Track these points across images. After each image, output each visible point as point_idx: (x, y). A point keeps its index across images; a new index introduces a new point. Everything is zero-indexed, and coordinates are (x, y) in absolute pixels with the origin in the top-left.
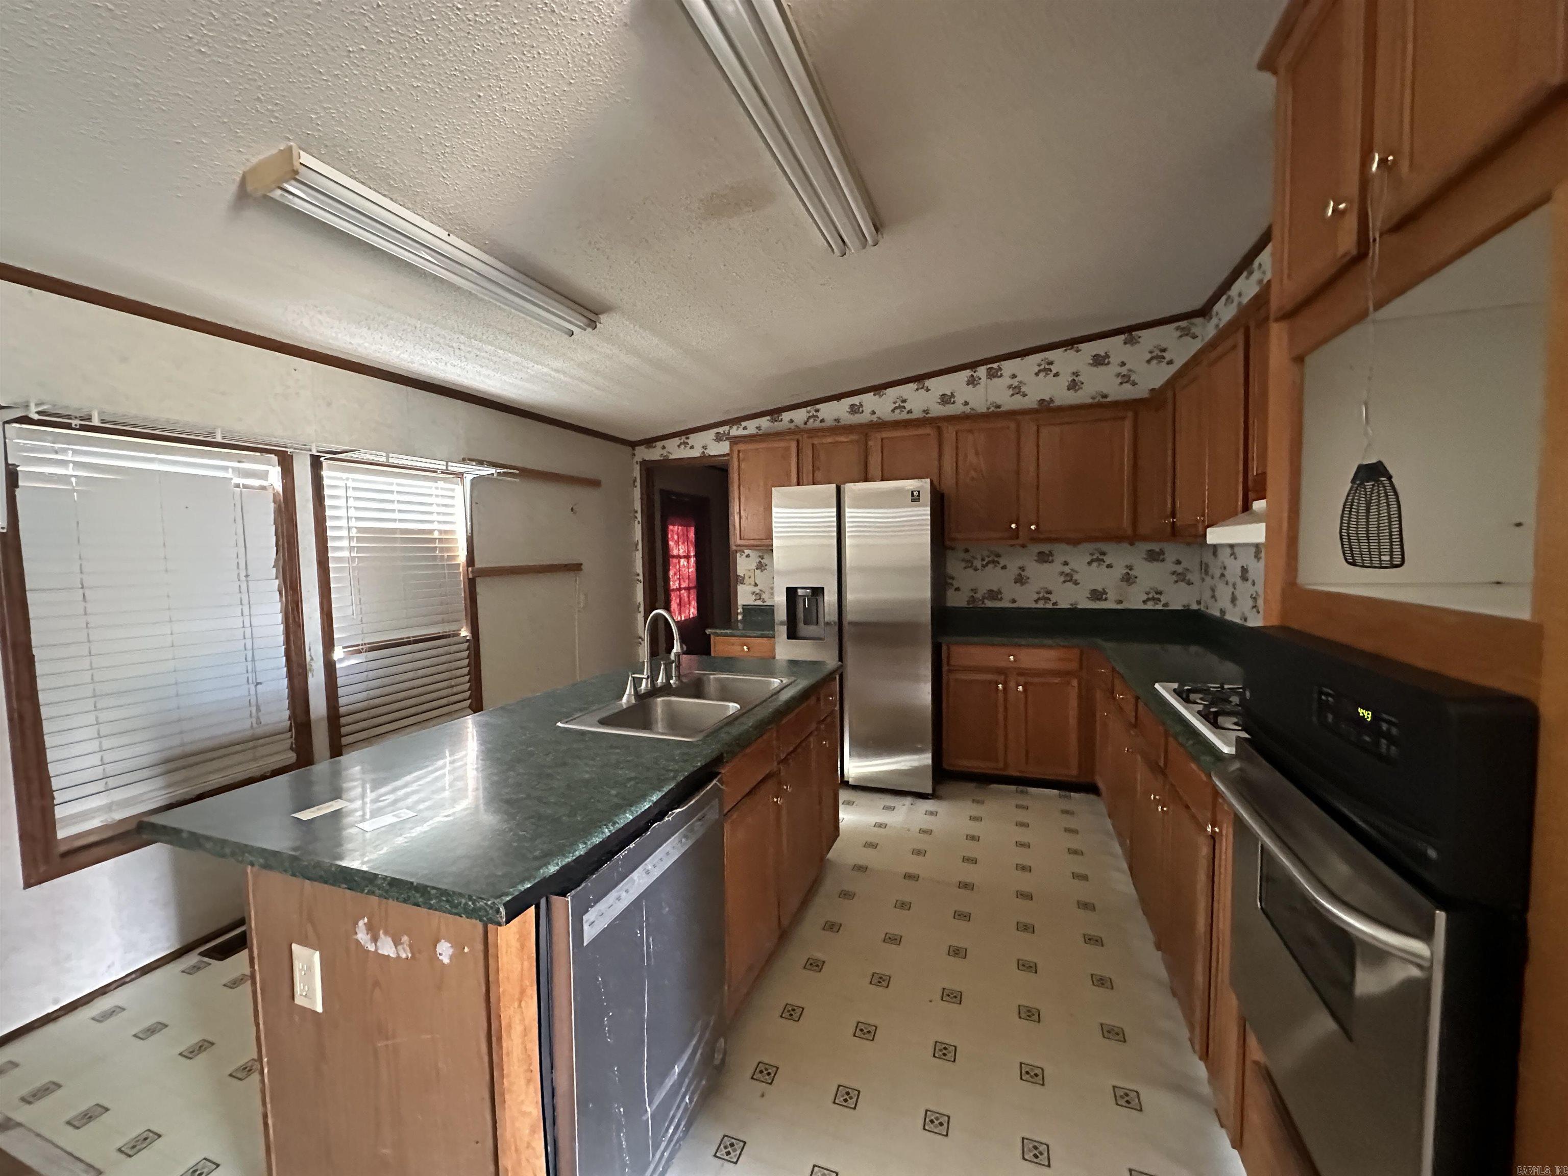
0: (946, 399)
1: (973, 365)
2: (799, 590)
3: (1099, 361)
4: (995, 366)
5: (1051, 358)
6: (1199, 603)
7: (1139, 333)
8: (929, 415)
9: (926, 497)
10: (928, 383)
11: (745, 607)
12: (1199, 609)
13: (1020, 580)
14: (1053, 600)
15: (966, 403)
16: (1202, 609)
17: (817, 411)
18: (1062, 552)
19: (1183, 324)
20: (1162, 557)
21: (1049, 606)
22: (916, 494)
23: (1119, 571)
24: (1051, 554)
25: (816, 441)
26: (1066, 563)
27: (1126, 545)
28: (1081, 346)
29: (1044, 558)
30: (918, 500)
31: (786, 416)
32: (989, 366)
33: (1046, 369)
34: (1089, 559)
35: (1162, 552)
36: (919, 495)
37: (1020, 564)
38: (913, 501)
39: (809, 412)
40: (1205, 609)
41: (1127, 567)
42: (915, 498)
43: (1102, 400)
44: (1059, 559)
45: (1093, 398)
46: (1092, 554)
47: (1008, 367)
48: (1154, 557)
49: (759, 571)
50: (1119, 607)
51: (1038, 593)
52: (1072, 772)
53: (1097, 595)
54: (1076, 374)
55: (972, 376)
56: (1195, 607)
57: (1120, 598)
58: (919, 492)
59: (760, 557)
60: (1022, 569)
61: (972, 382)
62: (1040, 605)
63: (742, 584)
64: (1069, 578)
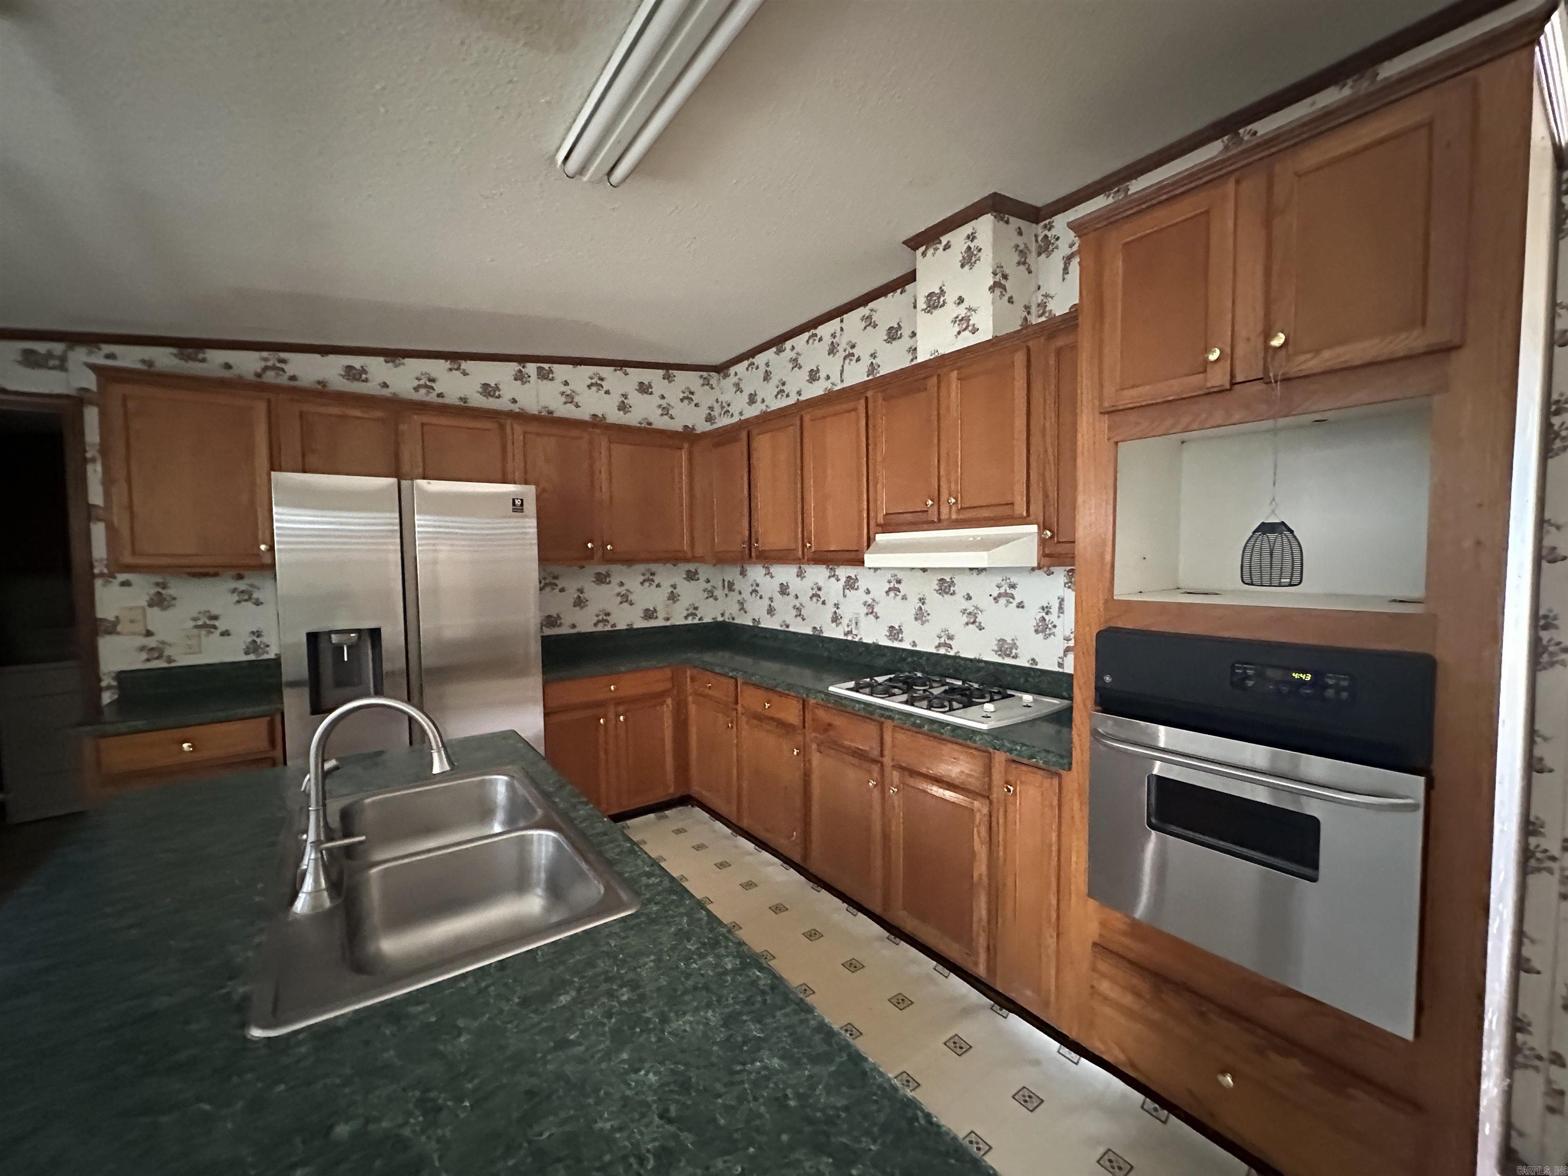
0: (488, 390)
1: (523, 359)
2: (333, 636)
3: (644, 389)
4: (546, 366)
5: (603, 375)
6: (723, 615)
7: (675, 372)
8: (467, 405)
9: (531, 507)
10: (466, 365)
11: (121, 676)
12: (724, 621)
13: (580, 603)
14: (612, 622)
15: (514, 401)
16: (727, 620)
17: (283, 361)
18: (618, 572)
19: (705, 374)
20: (697, 576)
21: (608, 628)
22: (518, 502)
23: (666, 590)
24: (608, 575)
25: (306, 407)
26: (622, 584)
27: (669, 566)
28: (629, 370)
29: (602, 579)
30: (522, 511)
31: (217, 357)
32: (539, 365)
33: (597, 384)
34: (642, 578)
35: (696, 572)
36: (522, 505)
37: (579, 586)
38: (514, 510)
39: (266, 360)
40: (731, 620)
41: (672, 586)
42: (518, 507)
43: (647, 426)
44: (615, 580)
45: (640, 423)
46: (643, 575)
47: (561, 371)
48: (691, 576)
49: (156, 610)
50: (668, 623)
51: (597, 616)
52: (672, 791)
53: (649, 614)
54: (625, 396)
55: (520, 371)
56: (720, 619)
57: (668, 616)
58: (522, 500)
59: (157, 584)
60: (581, 591)
61: (520, 377)
62: (600, 628)
63: (110, 633)
64: (625, 599)
